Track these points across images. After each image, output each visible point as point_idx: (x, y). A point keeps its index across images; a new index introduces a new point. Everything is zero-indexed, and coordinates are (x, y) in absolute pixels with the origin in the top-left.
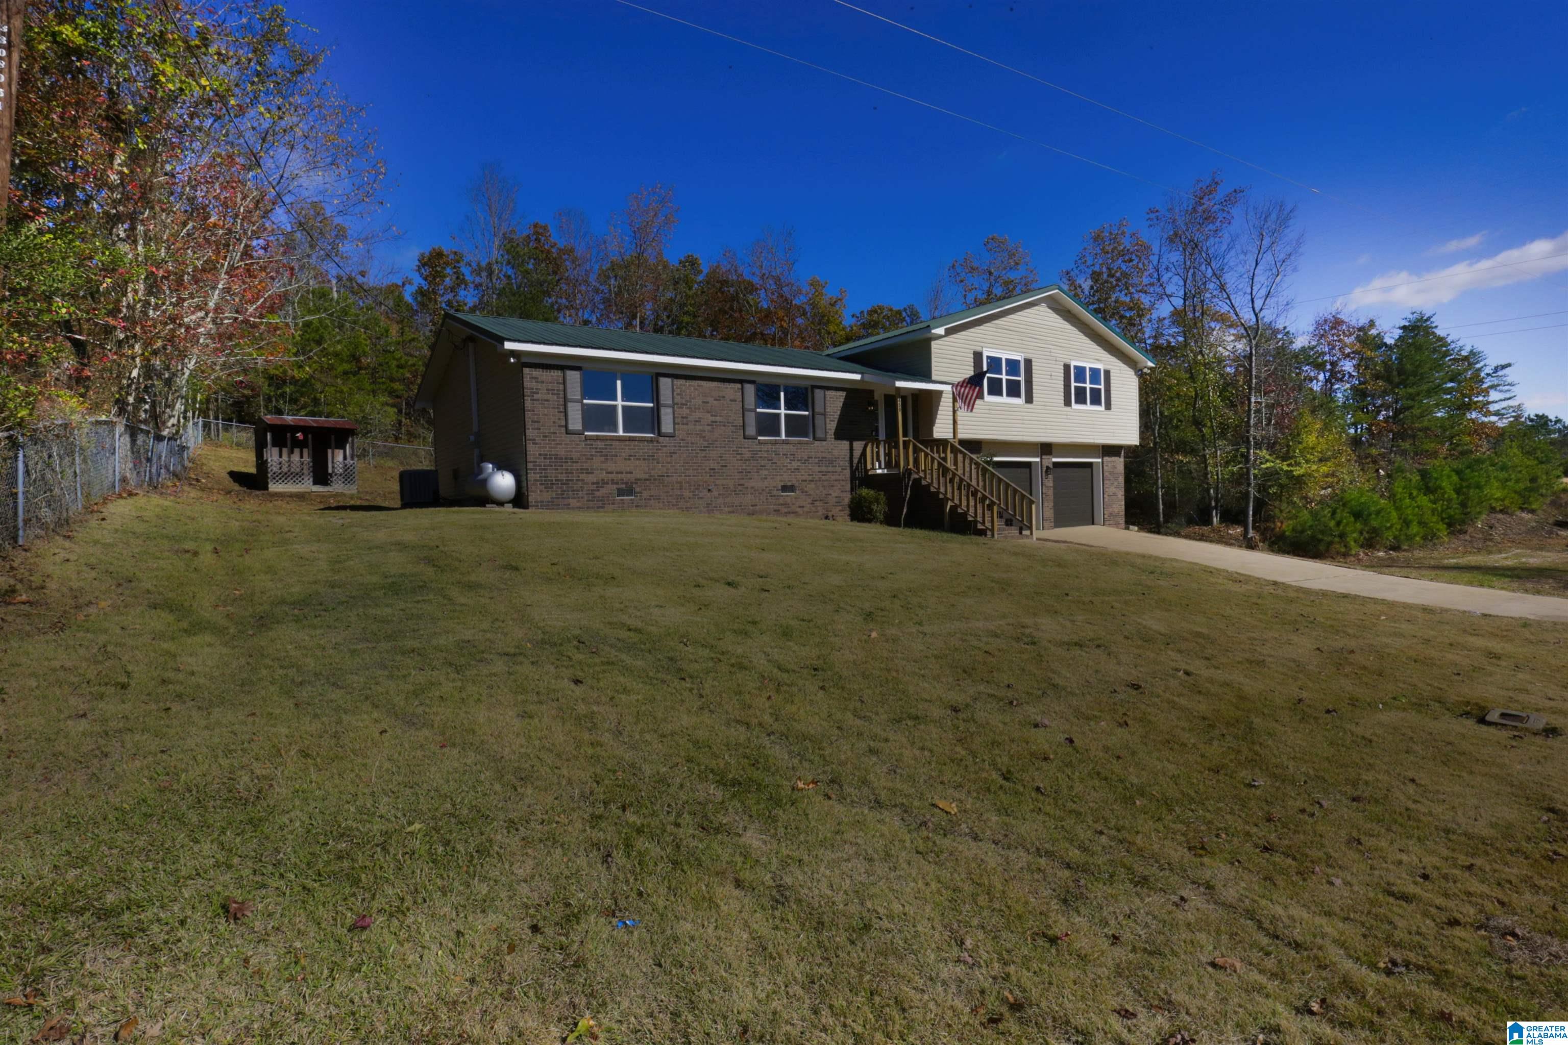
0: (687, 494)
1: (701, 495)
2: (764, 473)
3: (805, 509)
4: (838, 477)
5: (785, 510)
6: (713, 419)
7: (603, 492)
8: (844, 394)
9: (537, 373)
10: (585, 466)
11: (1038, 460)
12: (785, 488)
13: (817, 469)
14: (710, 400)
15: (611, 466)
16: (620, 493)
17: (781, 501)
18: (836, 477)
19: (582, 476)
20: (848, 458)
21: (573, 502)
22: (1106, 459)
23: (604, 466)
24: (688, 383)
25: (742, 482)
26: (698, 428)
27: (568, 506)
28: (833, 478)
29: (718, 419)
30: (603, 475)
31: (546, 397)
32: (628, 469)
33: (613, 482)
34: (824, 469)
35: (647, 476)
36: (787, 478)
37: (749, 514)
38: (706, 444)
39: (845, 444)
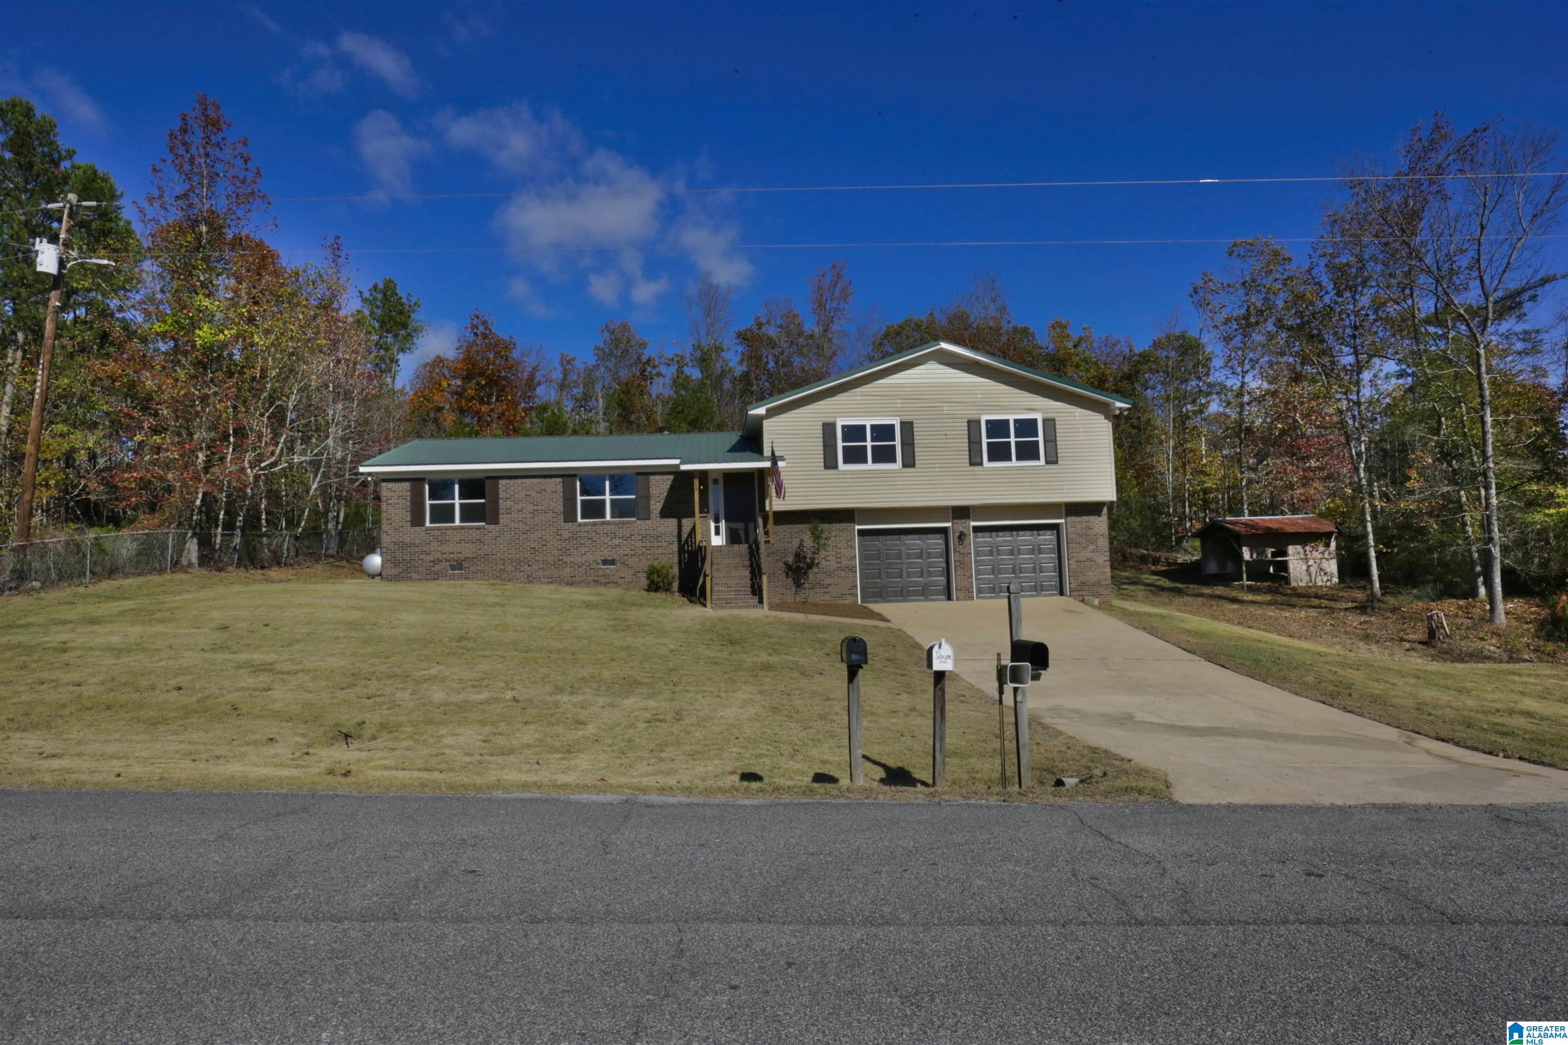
0: (509, 568)
1: (522, 569)
2: (583, 550)
3: (627, 580)
4: (664, 551)
5: (604, 580)
6: (535, 508)
7: (437, 568)
8: (672, 477)
9: (390, 485)
10: (424, 549)
11: (949, 525)
12: (605, 562)
13: (640, 544)
14: (533, 493)
15: (445, 548)
16: (453, 568)
17: (601, 572)
18: (660, 551)
19: (421, 557)
20: (675, 533)
21: (415, 576)
22: (1069, 519)
23: (440, 549)
24: (512, 482)
25: (561, 558)
26: (521, 516)
27: (410, 579)
28: (657, 552)
29: (539, 508)
30: (439, 556)
31: (397, 501)
32: (459, 550)
33: (446, 560)
34: (648, 544)
35: (475, 555)
36: (607, 553)
37: (568, 584)
38: (528, 528)
39: (672, 523)
